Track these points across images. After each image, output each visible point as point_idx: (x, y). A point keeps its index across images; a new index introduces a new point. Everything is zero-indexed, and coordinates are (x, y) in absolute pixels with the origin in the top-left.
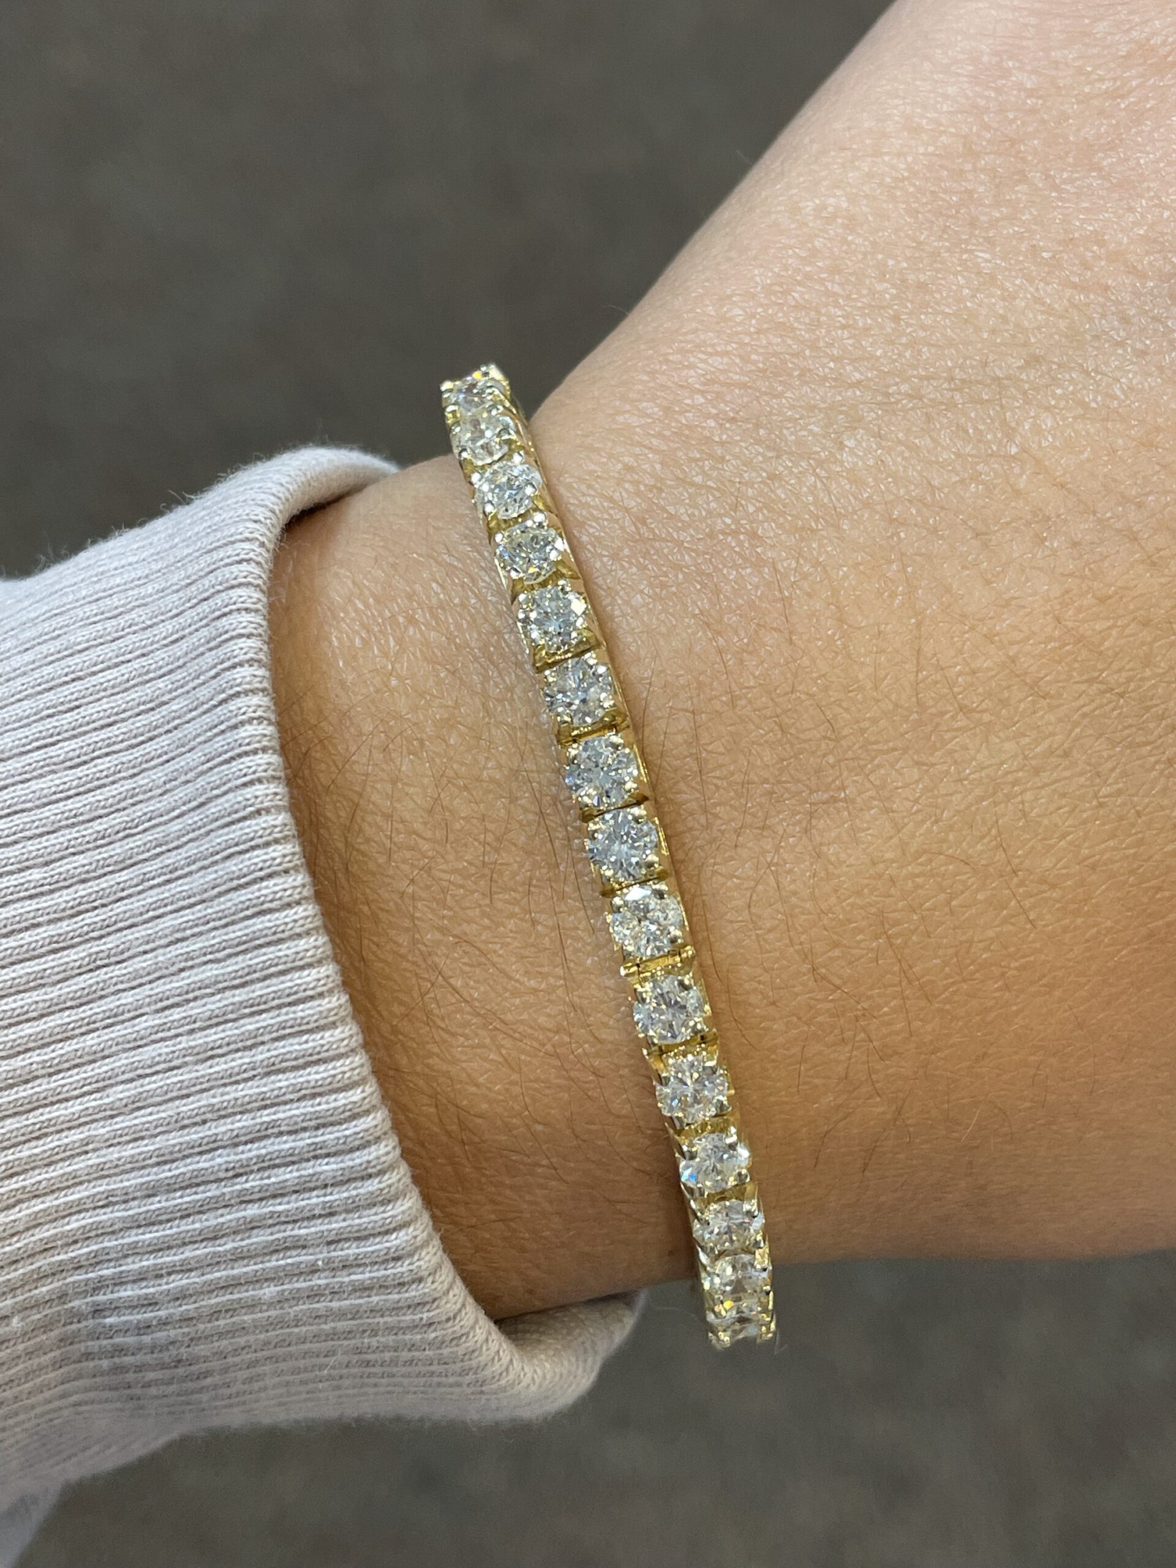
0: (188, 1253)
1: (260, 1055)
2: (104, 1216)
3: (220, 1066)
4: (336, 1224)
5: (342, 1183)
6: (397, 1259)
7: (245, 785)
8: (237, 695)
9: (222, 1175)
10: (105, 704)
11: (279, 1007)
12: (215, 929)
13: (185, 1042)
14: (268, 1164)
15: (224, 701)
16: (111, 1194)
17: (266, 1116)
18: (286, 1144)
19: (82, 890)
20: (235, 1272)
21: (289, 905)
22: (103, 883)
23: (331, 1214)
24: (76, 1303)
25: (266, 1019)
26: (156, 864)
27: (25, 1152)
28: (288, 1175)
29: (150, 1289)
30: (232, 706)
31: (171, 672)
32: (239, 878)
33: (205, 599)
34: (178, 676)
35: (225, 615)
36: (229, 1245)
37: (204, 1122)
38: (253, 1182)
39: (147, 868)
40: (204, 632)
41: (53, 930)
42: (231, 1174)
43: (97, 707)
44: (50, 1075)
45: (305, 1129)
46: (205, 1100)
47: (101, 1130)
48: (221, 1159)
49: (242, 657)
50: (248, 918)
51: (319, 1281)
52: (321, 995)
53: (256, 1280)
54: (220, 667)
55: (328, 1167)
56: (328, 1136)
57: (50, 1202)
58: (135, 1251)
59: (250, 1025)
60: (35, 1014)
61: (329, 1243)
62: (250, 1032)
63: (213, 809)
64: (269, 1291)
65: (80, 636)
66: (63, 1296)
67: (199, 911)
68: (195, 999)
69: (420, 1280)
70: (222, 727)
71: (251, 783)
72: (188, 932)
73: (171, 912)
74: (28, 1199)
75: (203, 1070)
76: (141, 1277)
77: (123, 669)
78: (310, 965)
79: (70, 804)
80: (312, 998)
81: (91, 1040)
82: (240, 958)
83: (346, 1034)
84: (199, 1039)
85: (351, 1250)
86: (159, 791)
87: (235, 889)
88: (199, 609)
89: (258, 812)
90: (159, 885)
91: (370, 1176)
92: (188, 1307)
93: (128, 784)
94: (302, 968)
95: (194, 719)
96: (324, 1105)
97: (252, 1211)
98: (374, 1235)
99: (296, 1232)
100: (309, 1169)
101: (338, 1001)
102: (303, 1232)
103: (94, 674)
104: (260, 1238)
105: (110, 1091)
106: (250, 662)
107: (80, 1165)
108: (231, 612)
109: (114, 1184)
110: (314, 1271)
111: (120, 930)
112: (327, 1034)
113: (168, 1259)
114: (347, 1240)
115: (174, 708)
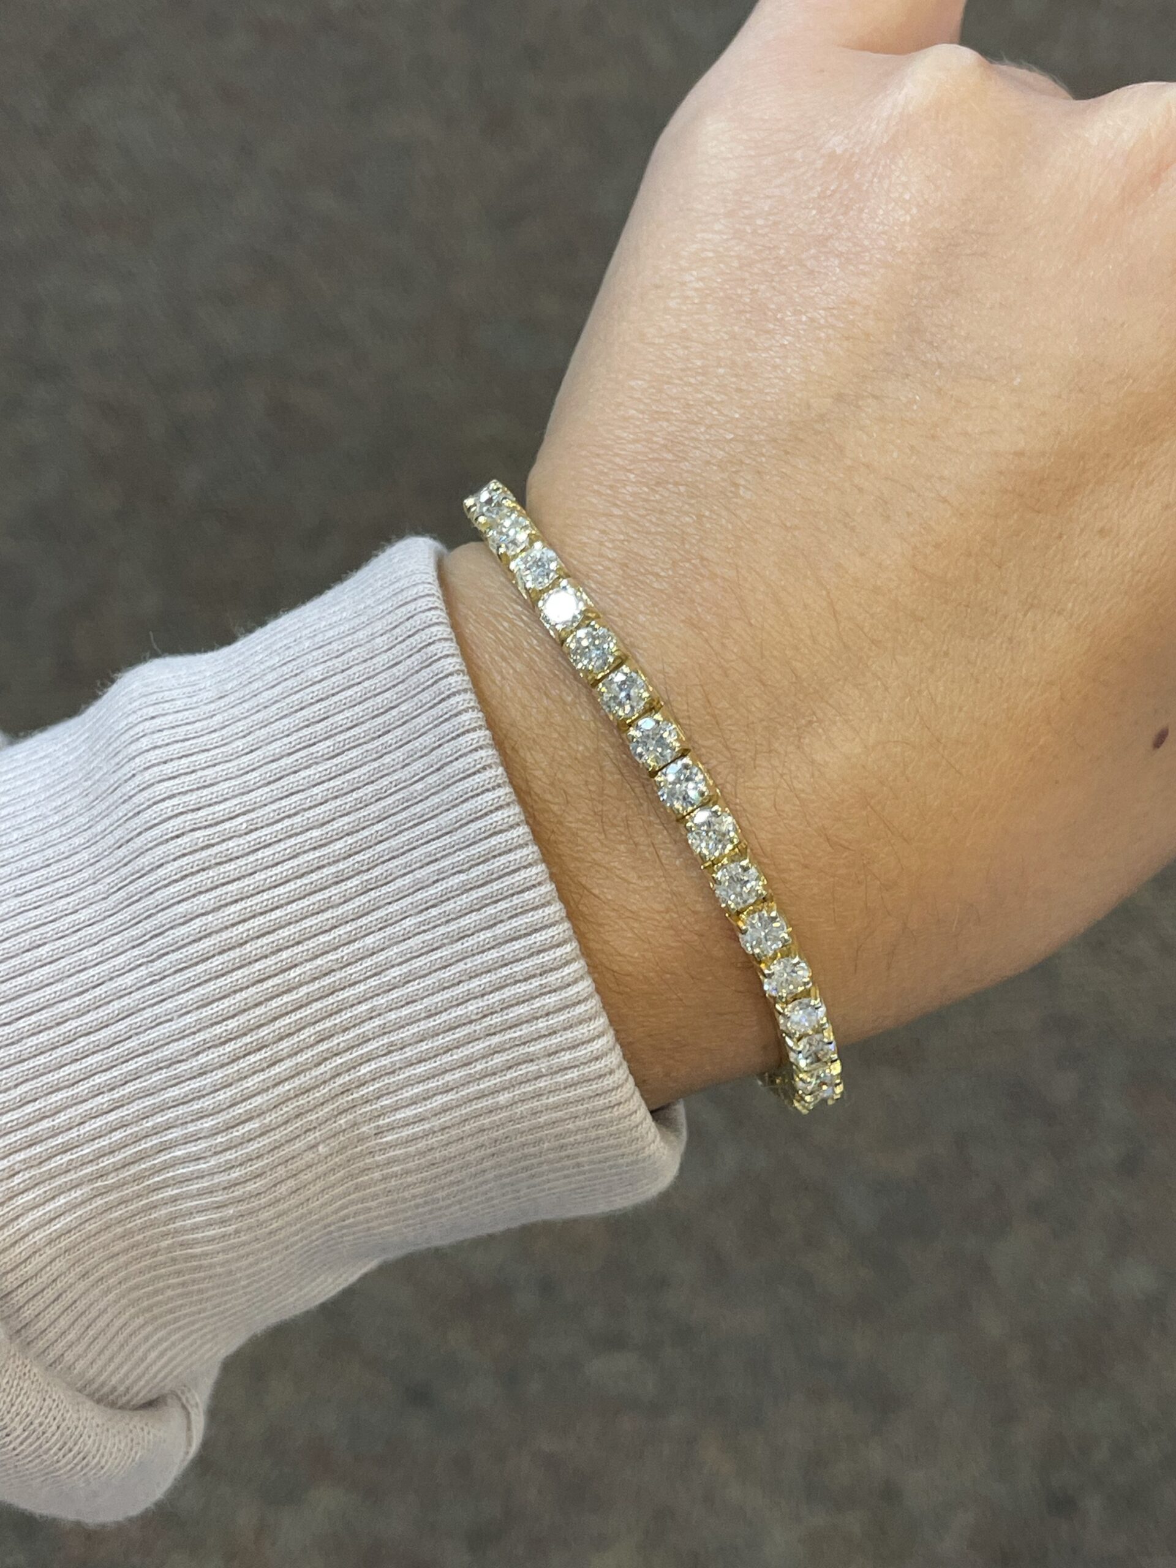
0: (448, 1077)
1: (499, 930)
2: (385, 1061)
3: (470, 942)
4: (555, 1040)
5: (560, 1010)
6: (597, 1059)
7: (471, 751)
8: (454, 694)
9: (473, 1017)
10: (347, 714)
11: (513, 895)
12: (461, 849)
13: (442, 930)
14: (506, 1006)
15: (443, 700)
16: (392, 1044)
17: (505, 971)
18: (521, 988)
19: (350, 840)
20: (482, 1086)
21: (512, 827)
22: (366, 833)
23: (555, 1033)
24: (364, 1129)
25: (502, 905)
26: (404, 814)
27: (328, 1023)
28: (523, 1010)
29: (419, 1109)
30: (453, 700)
31: (394, 686)
32: (476, 813)
33: (409, 636)
34: (401, 687)
35: (430, 644)
36: (479, 1067)
37: (461, 982)
38: (496, 1019)
39: (399, 817)
40: (417, 656)
41: (333, 869)
42: (480, 1015)
43: (341, 716)
44: (342, 968)
45: (534, 976)
46: (461, 966)
47: (381, 1001)
48: (472, 1007)
49: (451, 669)
50: (486, 838)
51: (542, 1084)
52: (540, 884)
53: (495, 1092)
54: (435, 678)
55: (551, 1000)
56: (552, 978)
57: (347, 1057)
58: (409, 1083)
59: (491, 910)
60: (327, 928)
61: (549, 1055)
62: (491, 915)
63: (448, 770)
64: (503, 1098)
65: (316, 672)
66: (355, 1125)
67: (447, 839)
68: (448, 899)
69: (611, 1072)
70: (447, 716)
71: (476, 750)
72: (439, 855)
73: (423, 844)
74: (332, 1057)
75: (458, 946)
76: (413, 1102)
77: (355, 689)
78: (530, 865)
79: (332, 783)
80: (534, 886)
81: (369, 940)
82: (481, 867)
83: (556, 909)
84: (453, 926)
85: (566, 1057)
86: (399, 766)
87: (472, 821)
88: (407, 642)
89: (484, 768)
90: (411, 827)
91: (579, 1002)
92: (445, 1119)
93: (376, 764)
94: (525, 867)
95: (419, 715)
96: (546, 957)
97: (496, 1039)
98: (583, 1043)
99: (527, 1050)
100: (537, 1003)
101: (548, 888)
102: (532, 1049)
103: (333, 695)
104: (498, 1060)
105: (387, 972)
106: (458, 672)
107: (367, 1027)
108: (434, 642)
109: (394, 1037)
110: (538, 1077)
111: (384, 862)
112: (546, 909)
113: (432, 1084)
114: (563, 1050)
115: (403, 709)
